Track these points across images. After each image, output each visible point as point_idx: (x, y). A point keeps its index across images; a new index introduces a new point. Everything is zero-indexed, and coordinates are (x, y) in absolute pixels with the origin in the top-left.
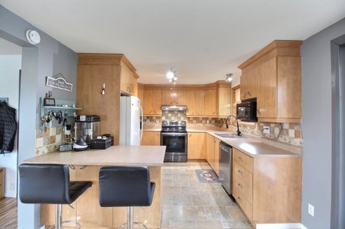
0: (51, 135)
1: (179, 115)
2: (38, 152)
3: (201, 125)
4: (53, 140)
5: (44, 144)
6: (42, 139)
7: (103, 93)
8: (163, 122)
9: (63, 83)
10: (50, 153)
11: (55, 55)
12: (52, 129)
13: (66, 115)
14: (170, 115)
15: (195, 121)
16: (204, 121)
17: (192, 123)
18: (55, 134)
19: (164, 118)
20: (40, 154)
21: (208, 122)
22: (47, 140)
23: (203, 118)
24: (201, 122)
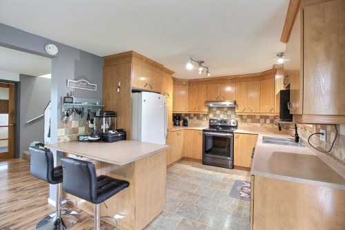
0: (73, 126)
1: (229, 113)
2: (59, 139)
3: (258, 125)
4: (75, 131)
5: (66, 134)
6: (64, 130)
7: (118, 91)
8: (210, 120)
9: (85, 84)
10: (72, 141)
11: (76, 61)
12: (74, 122)
13: (89, 111)
14: (218, 112)
15: (249, 120)
16: (262, 121)
17: (246, 122)
18: (77, 126)
19: (211, 116)
20: (61, 141)
21: (268, 121)
22: (69, 131)
23: (261, 117)
24: (258, 121)
